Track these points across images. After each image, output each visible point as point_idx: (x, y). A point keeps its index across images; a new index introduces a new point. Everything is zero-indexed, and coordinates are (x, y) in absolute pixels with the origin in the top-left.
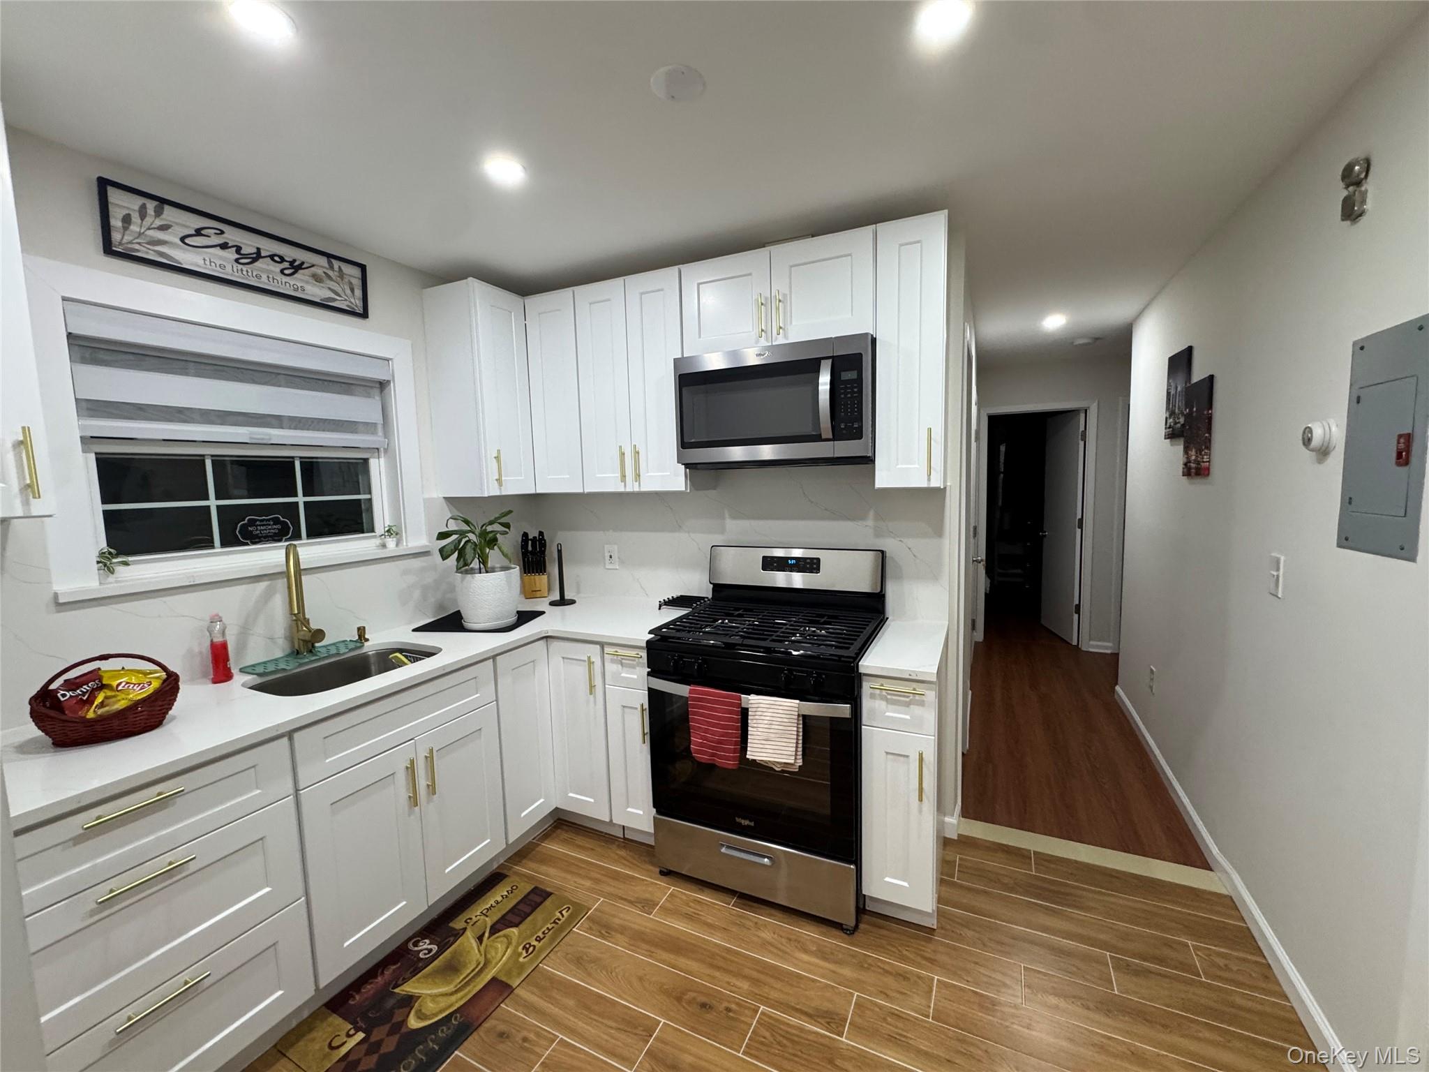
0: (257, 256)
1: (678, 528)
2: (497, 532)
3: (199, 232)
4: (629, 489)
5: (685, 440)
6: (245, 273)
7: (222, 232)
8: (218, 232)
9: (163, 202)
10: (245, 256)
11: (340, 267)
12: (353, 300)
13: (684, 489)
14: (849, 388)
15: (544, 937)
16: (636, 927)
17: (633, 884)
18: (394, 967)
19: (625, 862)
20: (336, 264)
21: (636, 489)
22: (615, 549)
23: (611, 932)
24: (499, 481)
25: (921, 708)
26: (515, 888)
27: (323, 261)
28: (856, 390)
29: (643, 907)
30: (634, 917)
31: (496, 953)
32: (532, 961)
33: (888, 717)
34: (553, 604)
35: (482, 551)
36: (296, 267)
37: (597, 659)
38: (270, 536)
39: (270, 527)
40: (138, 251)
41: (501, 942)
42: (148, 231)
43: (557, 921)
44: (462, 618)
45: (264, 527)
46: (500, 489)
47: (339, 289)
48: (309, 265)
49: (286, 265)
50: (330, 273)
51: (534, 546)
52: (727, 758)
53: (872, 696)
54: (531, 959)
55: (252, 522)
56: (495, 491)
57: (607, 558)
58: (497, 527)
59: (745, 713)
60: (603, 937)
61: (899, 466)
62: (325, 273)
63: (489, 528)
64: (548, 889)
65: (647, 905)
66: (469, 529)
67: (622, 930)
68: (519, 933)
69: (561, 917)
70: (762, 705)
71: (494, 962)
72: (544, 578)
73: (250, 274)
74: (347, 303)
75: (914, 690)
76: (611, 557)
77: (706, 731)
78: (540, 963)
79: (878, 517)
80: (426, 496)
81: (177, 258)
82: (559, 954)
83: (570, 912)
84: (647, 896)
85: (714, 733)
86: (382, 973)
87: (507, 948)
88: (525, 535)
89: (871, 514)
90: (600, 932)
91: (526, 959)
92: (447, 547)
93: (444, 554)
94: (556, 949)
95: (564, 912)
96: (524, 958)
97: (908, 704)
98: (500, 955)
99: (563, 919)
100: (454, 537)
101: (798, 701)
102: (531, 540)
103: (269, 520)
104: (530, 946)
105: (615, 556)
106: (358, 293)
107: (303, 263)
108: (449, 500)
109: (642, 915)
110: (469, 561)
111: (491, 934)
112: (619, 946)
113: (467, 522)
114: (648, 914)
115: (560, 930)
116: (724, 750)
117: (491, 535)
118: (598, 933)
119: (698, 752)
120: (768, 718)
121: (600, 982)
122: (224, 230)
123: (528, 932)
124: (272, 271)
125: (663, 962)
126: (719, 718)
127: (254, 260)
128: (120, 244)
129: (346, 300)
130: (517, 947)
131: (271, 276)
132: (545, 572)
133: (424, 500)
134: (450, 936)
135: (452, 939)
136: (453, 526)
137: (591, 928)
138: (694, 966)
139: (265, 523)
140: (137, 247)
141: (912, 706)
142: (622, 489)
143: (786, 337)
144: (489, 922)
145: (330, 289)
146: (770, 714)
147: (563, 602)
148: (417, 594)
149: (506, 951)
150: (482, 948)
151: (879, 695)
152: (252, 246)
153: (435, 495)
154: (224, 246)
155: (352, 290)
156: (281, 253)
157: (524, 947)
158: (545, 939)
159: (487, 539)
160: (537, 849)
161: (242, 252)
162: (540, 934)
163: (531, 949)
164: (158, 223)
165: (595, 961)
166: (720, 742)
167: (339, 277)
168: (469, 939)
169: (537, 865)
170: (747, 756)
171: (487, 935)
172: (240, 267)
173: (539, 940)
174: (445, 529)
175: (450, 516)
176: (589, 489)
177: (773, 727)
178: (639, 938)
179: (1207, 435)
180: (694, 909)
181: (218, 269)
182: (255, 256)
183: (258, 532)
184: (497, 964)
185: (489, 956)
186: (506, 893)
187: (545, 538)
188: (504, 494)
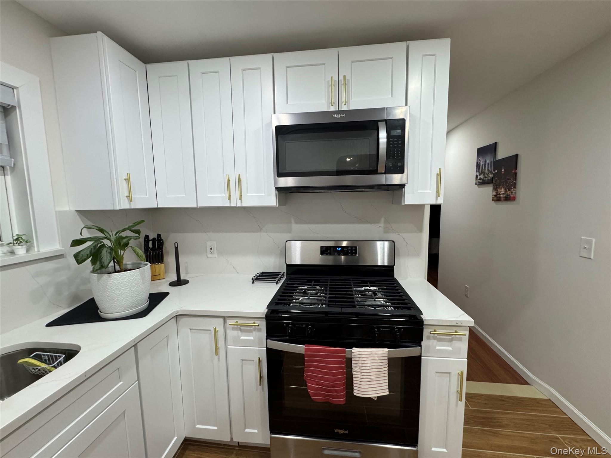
1: (260, 230)
2: (130, 238)
4: (233, 205)
5: (280, 172)
13: (275, 205)
14: (395, 141)
21: (239, 204)
22: (214, 244)
24: (129, 198)
25: (459, 342)
28: (400, 142)
33: (438, 350)
34: (172, 284)
35: (116, 253)
37: (221, 330)
44: (99, 309)
46: (130, 204)
51: (153, 244)
52: (338, 397)
53: (428, 338)
56: (125, 205)
57: (209, 250)
58: (128, 233)
59: (349, 363)
61: (418, 191)
63: (123, 234)
66: (104, 236)
70: (364, 356)
72: (162, 266)
75: (456, 332)
76: (211, 249)
77: (321, 379)
79: (387, 222)
80: (59, 209)
85: (327, 380)
88: (147, 237)
89: (383, 220)
92: (82, 253)
93: (79, 259)
97: (451, 340)
100: (89, 244)
101: (386, 349)
102: (151, 240)
105: (215, 249)
108: (81, 213)
110: (106, 264)
113: (101, 231)
116: (336, 391)
117: (125, 240)
119: (315, 395)
120: (369, 365)
126: (331, 368)
132: (163, 262)
133: (56, 212)
136: (86, 234)
141: (454, 342)
142: (227, 204)
143: (348, 106)
146: (369, 362)
147: (179, 282)
148: (51, 290)
151: (433, 336)
153: (67, 209)
159: (122, 244)
166: (333, 386)
170: (355, 394)
174: (79, 237)
175: (83, 226)
176: (202, 204)
177: (373, 370)
179: (515, 182)
187: (162, 239)
188: (132, 207)
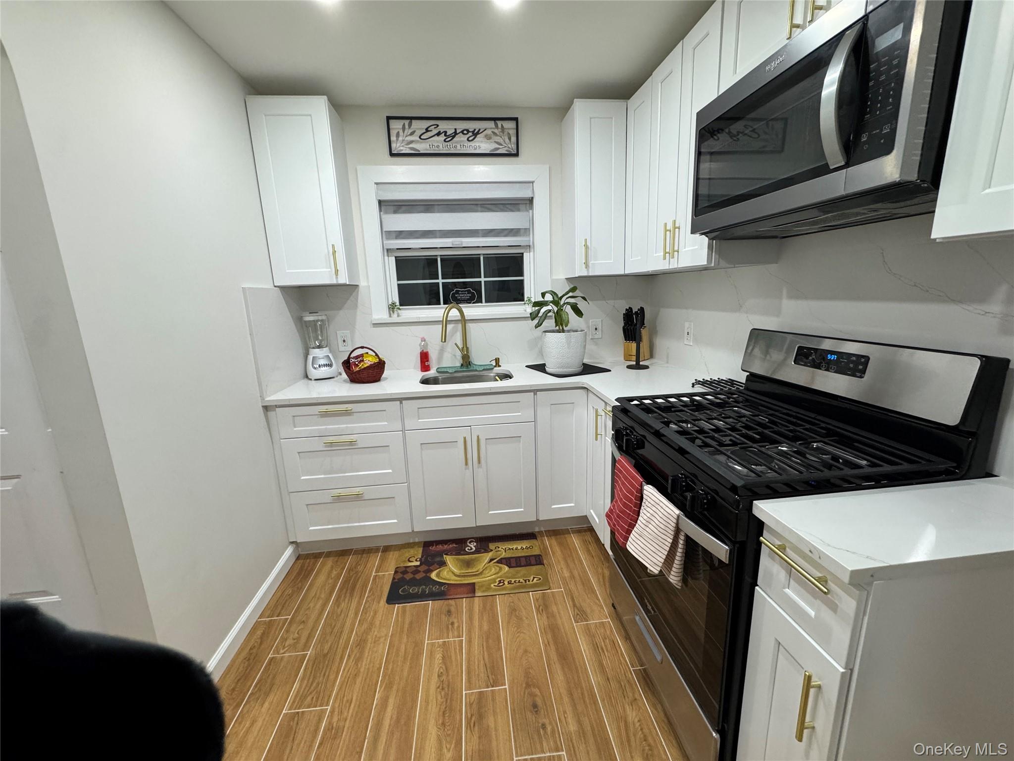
0: (456, 133)
1: (740, 308)
3: (427, 130)
5: (699, 207)
6: (449, 147)
7: (438, 126)
8: (436, 126)
9: (411, 118)
10: (448, 136)
11: (502, 125)
12: (510, 146)
13: (706, 264)
15: (513, 584)
16: (559, 622)
17: (589, 595)
18: (455, 546)
19: (601, 580)
20: (499, 123)
22: (691, 327)
23: (544, 611)
24: (586, 264)
26: (531, 547)
27: (491, 124)
29: (578, 614)
30: (565, 617)
31: (488, 573)
32: (495, 590)
33: (788, 596)
34: (629, 367)
36: (475, 134)
38: (466, 300)
39: (466, 295)
40: (402, 150)
41: (496, 569)
42: (407, 138)
43: (527, 581)
45: (463, 295)
47: (501, 141)
48: (483, 130)
49: (470, 134)
50: (496, 131)
52: (621, 535)
54: (495, 589)
55: (457, 292)
57: (685, 334)
60: (538, 610)
62: (492, 132)
64: (545, 562)
65: (581, 614)
67: (551, 616)
68: (507, 572)
69: (531, 581)
70: (649, 500)
71: (483, 576)
73: (451, 147)
74: (506, 148)
76: (688, 334)
78: (498, 595)
80: (554, 277)
81: (417, 148)
82: (510, 598)
83: (538, 581)
84: (588, 611)
85: (618, 507)
86: (449, 545)
87: (494, 575)
90: (539, 606)
91: (494, 587)
94: (511, 595)
95: (535, 579)
96: (494, 586)
98: (488, 575)
99: (531, 582)
102: (634, 313)
103: (465, 291)
104: (503, 582)
106: (514, 139)
107: (479, 130)
109: (571, 619)
111: (498, 562)
112: (538, 622)
114: (575, 620)
115: (524, 587)
116: (620, 526)
118: (537, 606)
120: (649, 515)
121: (508, 633)
122: (438, 124)
123: (510, 575)
124: (463, 141)
125: (548, 657)
126: (624, 495)
127: (454, 137)
128: (396, 149)
129: (506, 147)
130: (498, 578)
131: (462, 144)
134: (483, 549)
135: (483, 551)
137: (537, 600)
138: (560, 677)
139: (463, 292)
140: (402, 148)
144: (504, 555)
145: (495, 142)
147: (637, 366)
149: (492, 575)
150: (487, 565)
152: (452, 129)
154: (439, 134)
155: (510, 139)
156: (467, 128)
157: (500, 581)
158: (512, 585)
160: (566, 536)
161: (447, 134)
162: (513, 581)
163: (501, 584)
164: (410, 131)
165: (520, 619)
166: (619, 517)
167: (501, 132)
168: (487, 556)
169: (555, 544)
170: (627, 546)
171: (495, 561)
172: (446, 143)
173: (509, 583)
177: (650, 525)
178: (553, 630)
180: (605, 646)
181: (436, 148)
182: (453, 134)
183: (460, 297)
184: (483, 578)
185: (484, 572)
186: (525, 547)
187: (645, 313)
188: (590, 274)
